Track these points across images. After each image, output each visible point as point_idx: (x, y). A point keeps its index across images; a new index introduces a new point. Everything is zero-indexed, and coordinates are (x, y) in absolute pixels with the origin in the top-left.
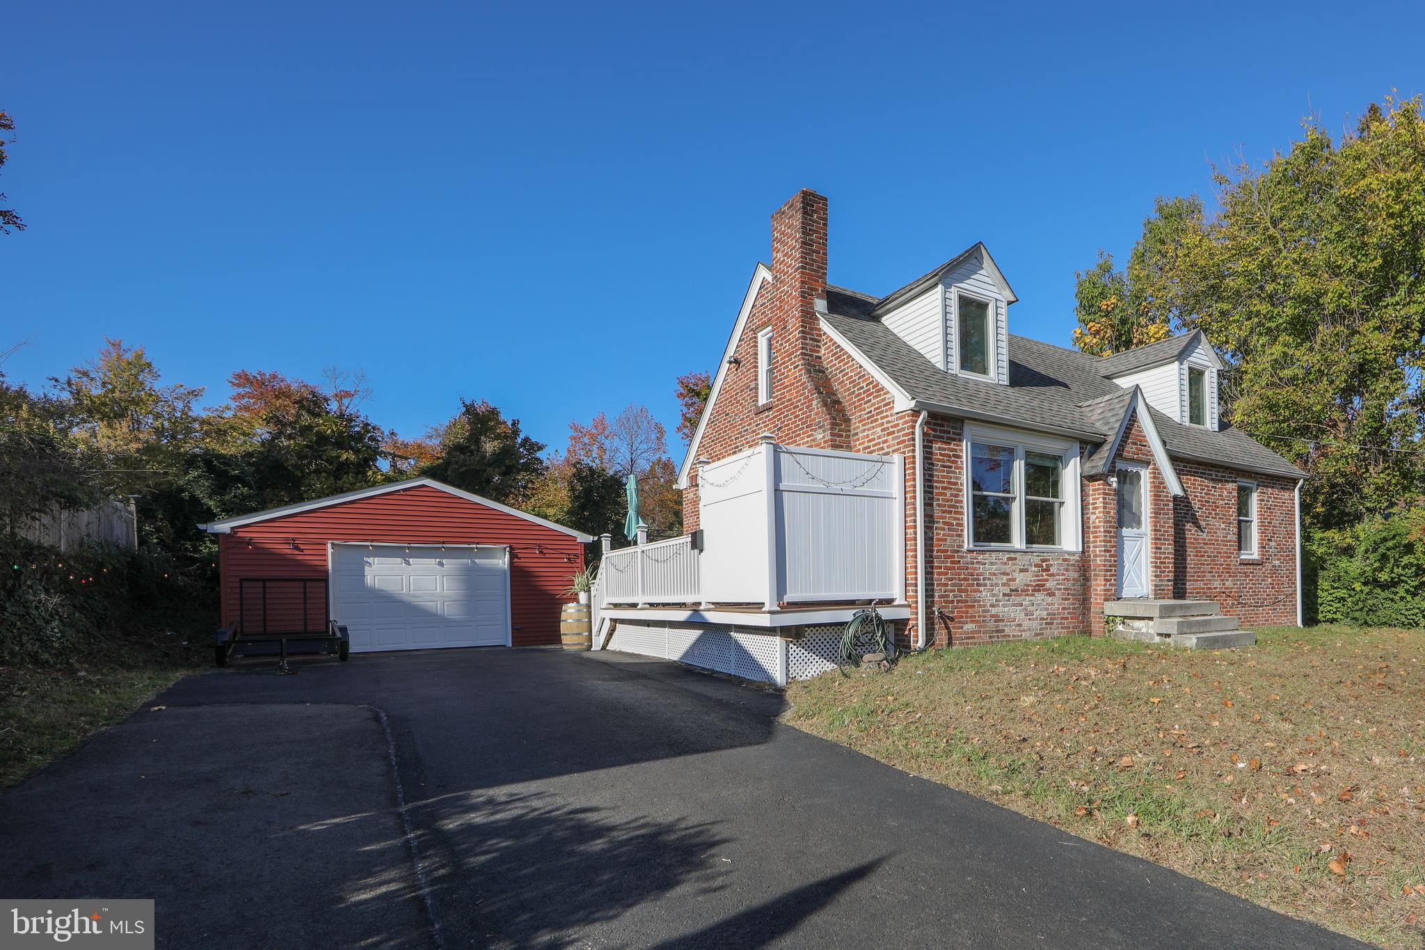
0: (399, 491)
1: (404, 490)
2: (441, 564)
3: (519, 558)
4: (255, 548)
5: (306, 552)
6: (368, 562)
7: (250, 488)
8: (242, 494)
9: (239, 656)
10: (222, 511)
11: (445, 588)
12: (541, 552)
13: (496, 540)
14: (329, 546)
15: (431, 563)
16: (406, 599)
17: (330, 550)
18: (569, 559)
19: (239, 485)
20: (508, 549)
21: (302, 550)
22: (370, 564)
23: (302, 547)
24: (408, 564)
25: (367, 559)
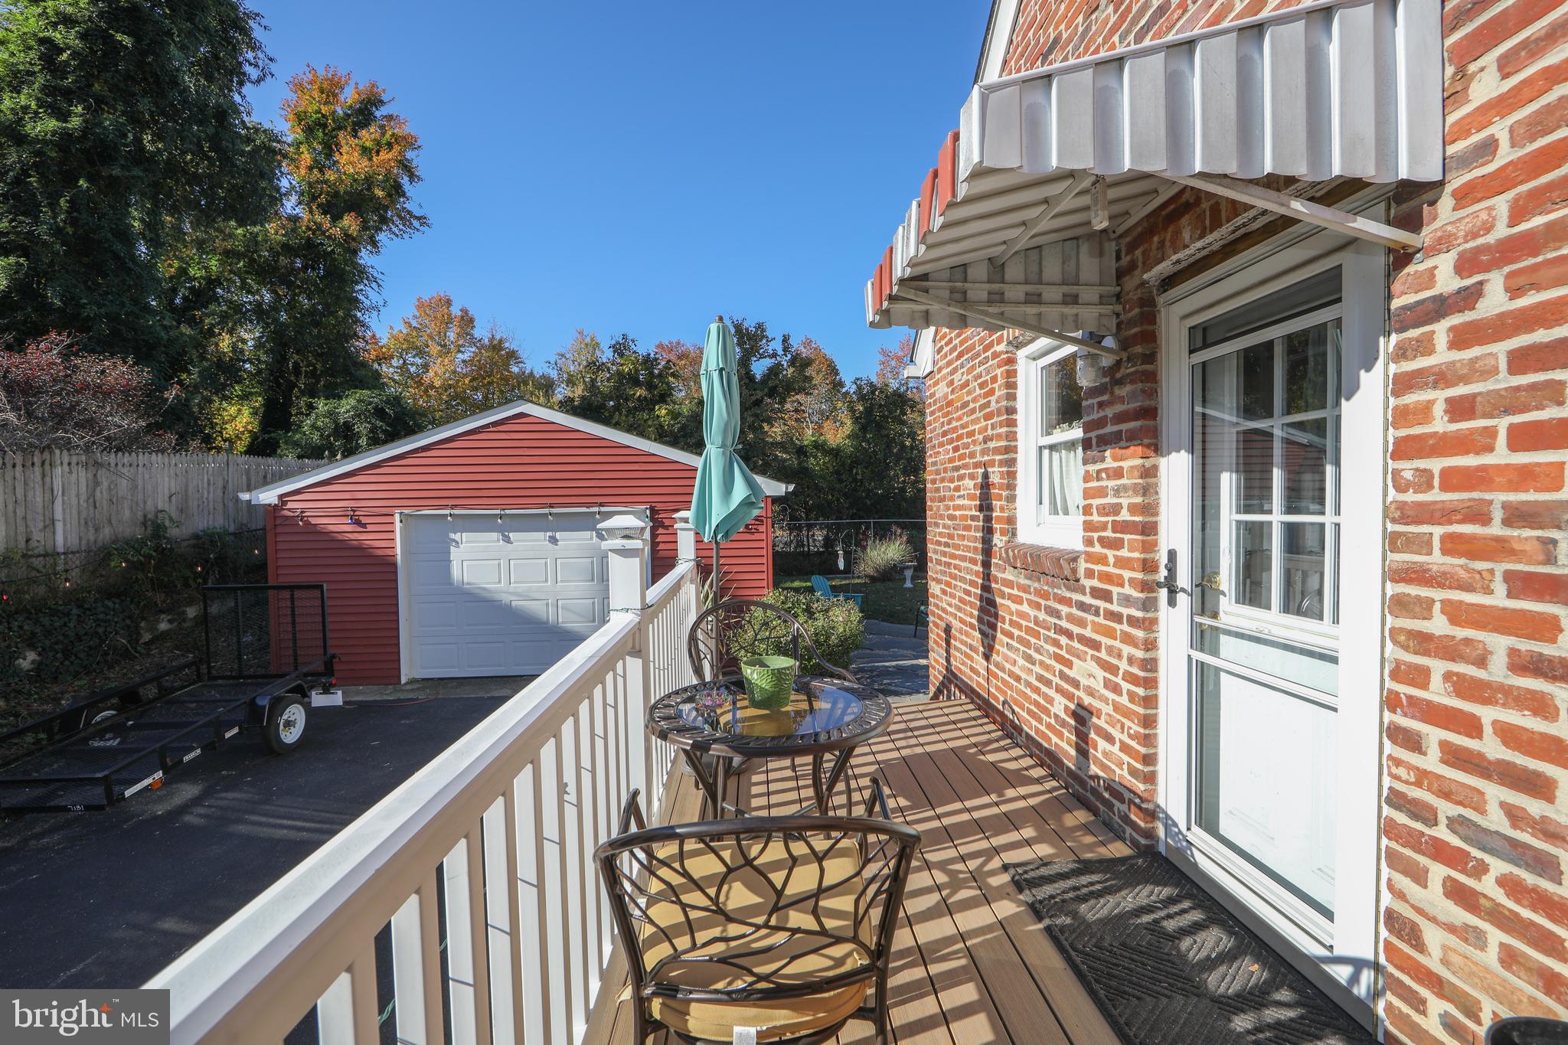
0: (487, 426)
1: (495, 424)
2: (554, 540)
3: (666, 527)
4: (307, 524)
5: (369, 528)
6: (454, 540)
11: (559, 579)
13: (628, 499)
14: (397, 517)
15: (539, 538)
16: (506, 598)
17: (398, 525)
20: (649, 512)
21: (364, 525)
22: (457, 542)
23: (364, 520)
24: (508, 540)
25: (452, 536)
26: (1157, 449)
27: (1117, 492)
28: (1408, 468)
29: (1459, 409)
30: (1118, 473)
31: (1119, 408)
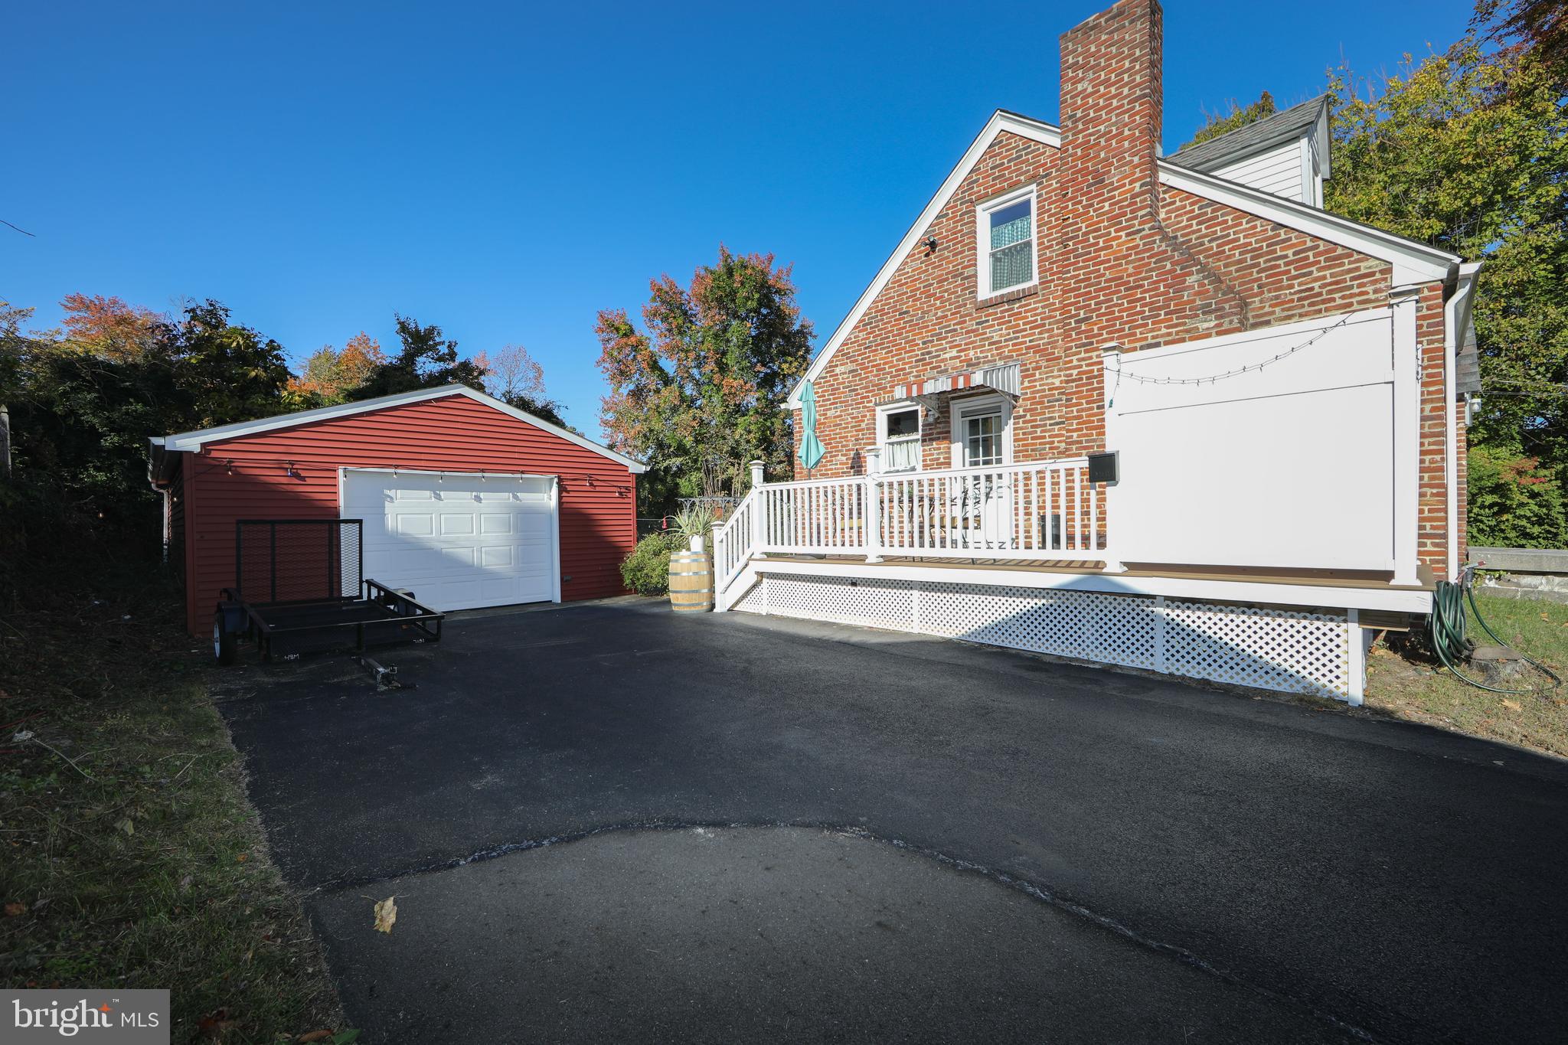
0: (429, 401)
1: (437, 400)
2: (478, 499)
3: (568, 492)
4: (236, 474)
5: (309, 481)
6: (389, 496)
7: (145, 404)
8: (136, 411)
9: (292, 657)
10: (111, 430)
11: (483, 531)
12: (591, 485)
13: (542, 469)
14: (341, 472)
15: (467, 497)
16: (437, 545)
17: (341, 480)
18: (620, 493)
19: (131, 400)
20: (556, 480)
21: (303, 478)
22: (391, 498)
23: (303, 474)
24: (439, 498)
25: (387, 492)
26: (951, 442)
27: (938, 454)
28: (1016, 444)
29: (1024, 434)
30: (939, 449)
31: (939, 430)
